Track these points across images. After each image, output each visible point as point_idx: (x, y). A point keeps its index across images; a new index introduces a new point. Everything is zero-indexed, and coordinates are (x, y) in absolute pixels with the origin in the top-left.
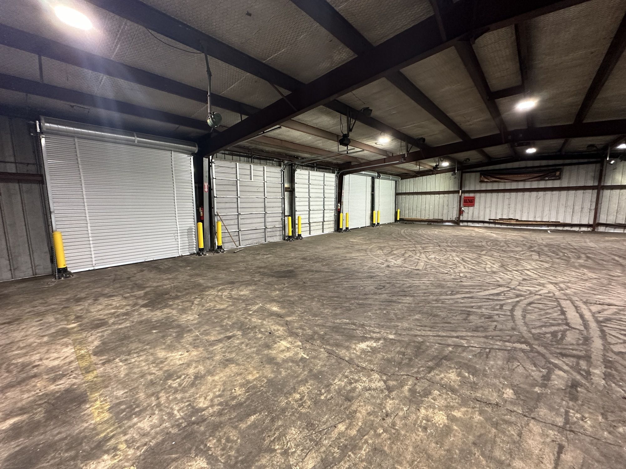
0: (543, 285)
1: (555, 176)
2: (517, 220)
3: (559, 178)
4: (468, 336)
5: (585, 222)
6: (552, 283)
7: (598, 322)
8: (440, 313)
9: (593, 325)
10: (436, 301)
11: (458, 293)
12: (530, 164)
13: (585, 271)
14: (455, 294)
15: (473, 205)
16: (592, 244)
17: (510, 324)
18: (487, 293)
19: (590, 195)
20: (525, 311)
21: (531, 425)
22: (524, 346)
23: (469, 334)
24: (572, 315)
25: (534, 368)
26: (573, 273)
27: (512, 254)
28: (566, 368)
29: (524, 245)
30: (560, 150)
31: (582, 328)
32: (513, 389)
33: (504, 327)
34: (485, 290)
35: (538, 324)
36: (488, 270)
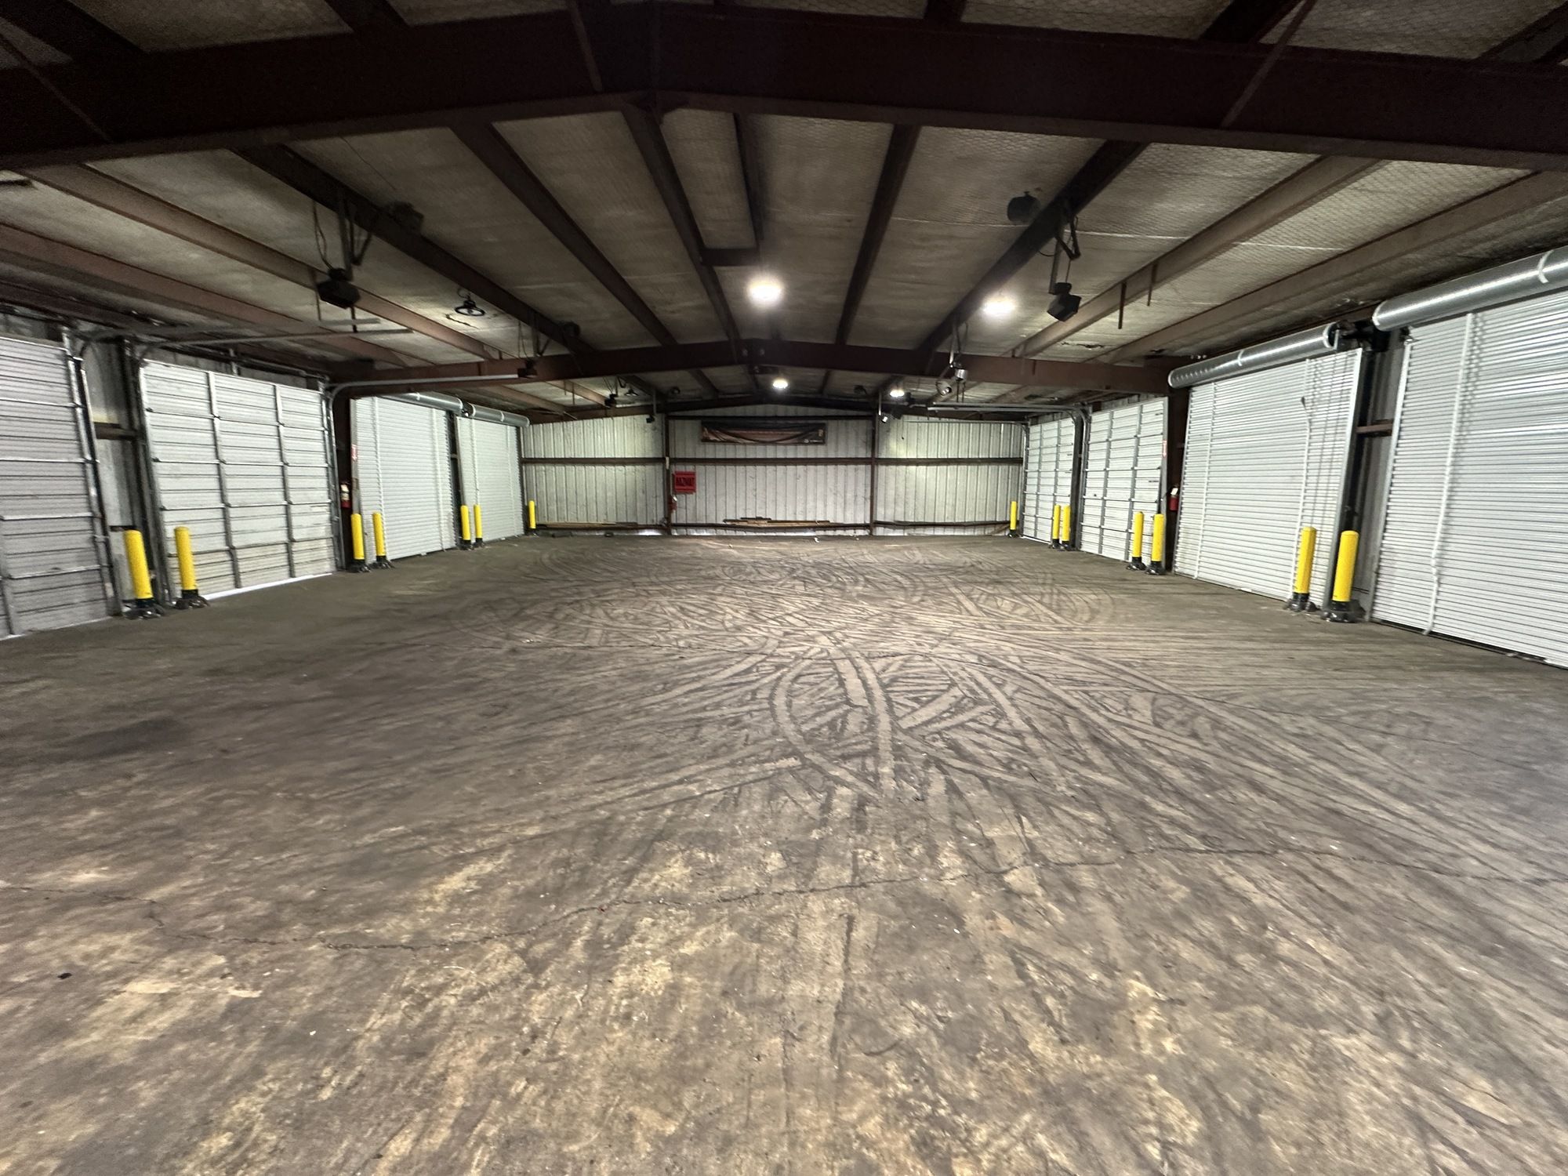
0: (811, 639)
1: (817, 437)
2: (770, 521)
3: (822, 441)
4: (700, 773)
5: (860, 521)
6: (824, 633)
7: (883, 686)
8: (643, 739)
9: (878, 693)
10: (633, 712)
11: (676, 684)
12: (781, 410)
13: (865, 605)
14: (670, 690)
15: (693, 490)
16: (870, 558)
17: (769, 726)
18: (728, 672)
19: (863, 471)
20: (790, 694)
21: (810, 904)
22: (792, 762)
23: (702, 767)
24: (853, 684)
25: (809, 797)
26: (851, 611)
27: (765, 588)
28: (850, 779)
29: (783, 567)
30: (821, 391)
31: (865, 703)
32: (781, 851)
33: (761, 735)
34: (725, 668)
35: (810, 712)
36: (728, 625)
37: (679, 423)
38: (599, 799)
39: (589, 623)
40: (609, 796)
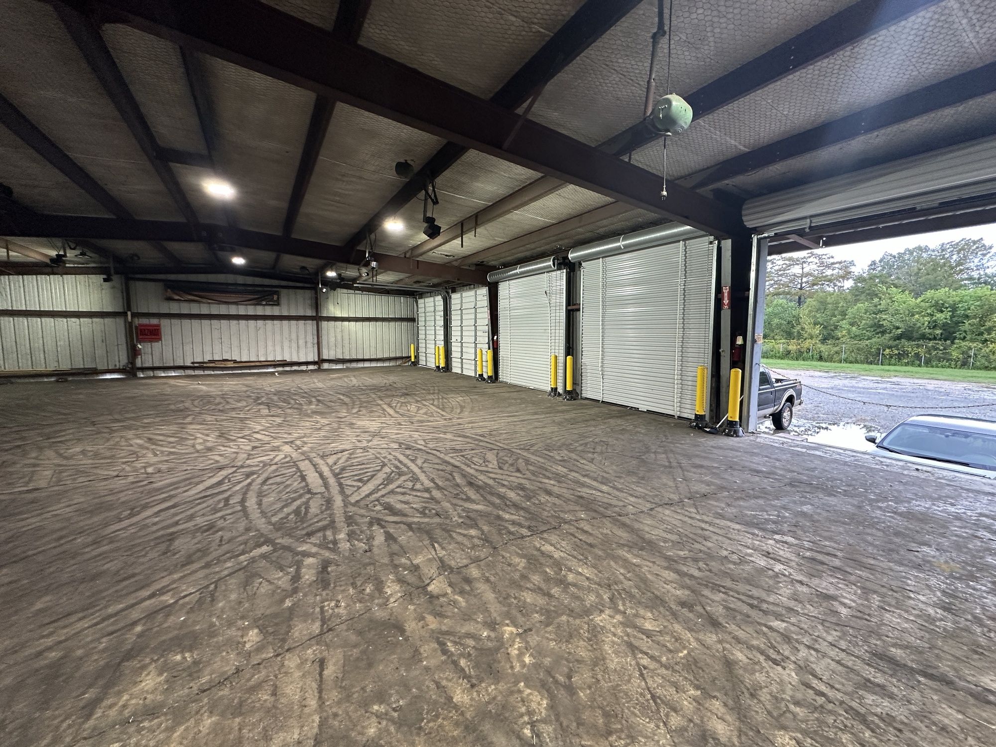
0: (276, 449)
1: (272, 300)
2: (235, 362)
3: (277, 303)
4: (174, 582)
5: (310, 359)
6: (286, 443)
7: (336, 475)
8: (106, 567)
9: (332, 481)
10: (95, 542)
11: (145, 507)
12: (240, 279)
13: (318, 418)
14: (139, 513)
16: (320, 385)
17: (242, 526)
18: (201, 487)
19: (310, 325)
20: (260, 495)
22: (265, 549)
24: (313, 478)
25: (281, 574)
26: (308, 424)
27: (234, 414)
28: (314, 550)
29: (249, 397)
30: (274, 267)
31: (323, 489)
32: (258, 627)
33: (235, 533)
34: (198, 484)
35: (278, 506)
36: (199, 447)
37: (139, 284)
38: (49, 642)
39: (35, 465)
40: (63, 634)
